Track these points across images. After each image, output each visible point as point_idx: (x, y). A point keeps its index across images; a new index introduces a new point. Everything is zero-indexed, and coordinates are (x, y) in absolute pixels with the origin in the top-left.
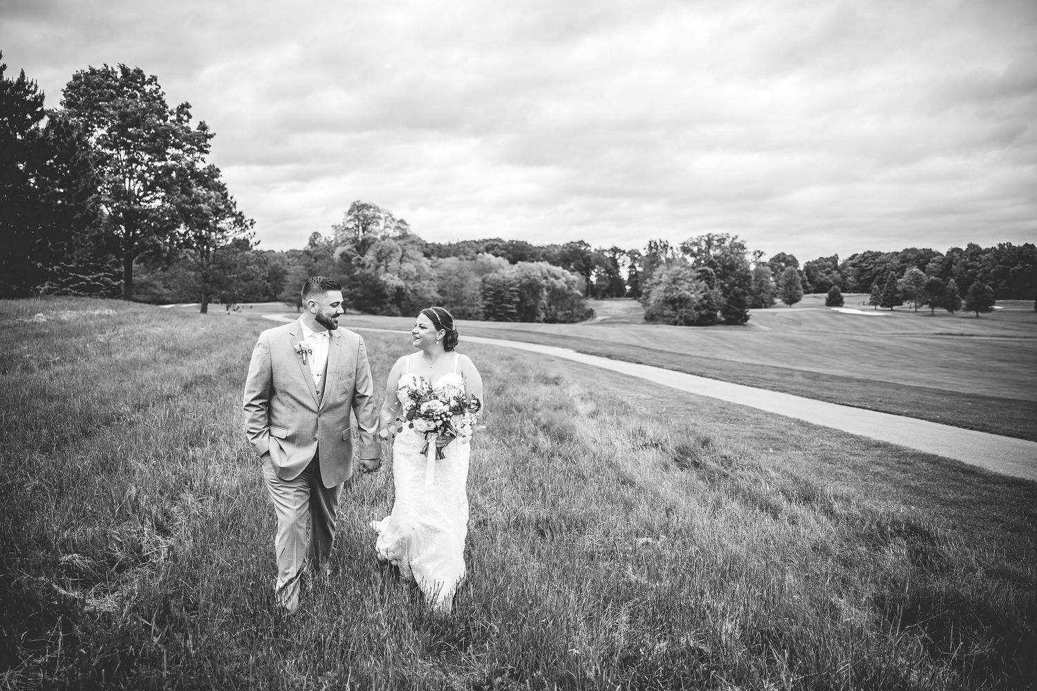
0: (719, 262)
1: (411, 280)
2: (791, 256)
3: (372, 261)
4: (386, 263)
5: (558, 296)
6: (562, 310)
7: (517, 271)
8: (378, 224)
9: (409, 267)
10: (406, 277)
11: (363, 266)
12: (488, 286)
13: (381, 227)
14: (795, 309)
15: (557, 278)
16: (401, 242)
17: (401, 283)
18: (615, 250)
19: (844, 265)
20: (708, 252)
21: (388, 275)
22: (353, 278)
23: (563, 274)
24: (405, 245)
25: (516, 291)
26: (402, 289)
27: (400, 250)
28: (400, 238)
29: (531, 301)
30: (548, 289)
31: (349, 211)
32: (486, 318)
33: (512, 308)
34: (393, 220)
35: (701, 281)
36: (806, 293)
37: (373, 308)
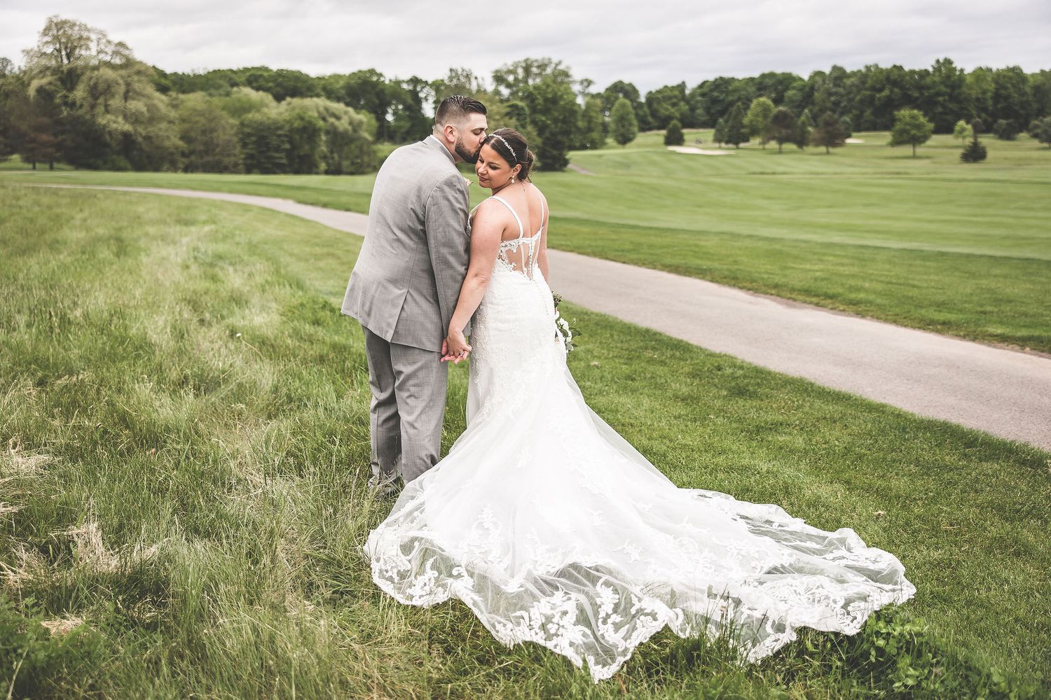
0: (539, 93)
1: (142, 123)
2: (630, 85)
3: (84, 99)
4: (106, 100)
5: (340, 140)
6: (347, 158)
7: (287, 110)
8: (88, 48)
9: (137, 105)
10: (135, 119)
11: (72, 105)
12: (247, 130)
13: (94, 52)
14: (629, 149)
15: (338, 118)
16: (123, 72)
17: (127, 127)
18: (415, 81)
19: (693, 95)
20: (526, 82)
21: (109, 116)
22: (59, 122)
23: (346, 113)
24: (129, 76)
25: (286, 136)
26: (131, 135)
27: (121, 81)
28: (122, 67)
29: (306, 148)
30: (327, 133)
31: (45, 30)
32: (249, 171)
33: (281, 158)
34: (109, 42)
35: (511, 118)
36: (643, 130)
37: (92, 161)
